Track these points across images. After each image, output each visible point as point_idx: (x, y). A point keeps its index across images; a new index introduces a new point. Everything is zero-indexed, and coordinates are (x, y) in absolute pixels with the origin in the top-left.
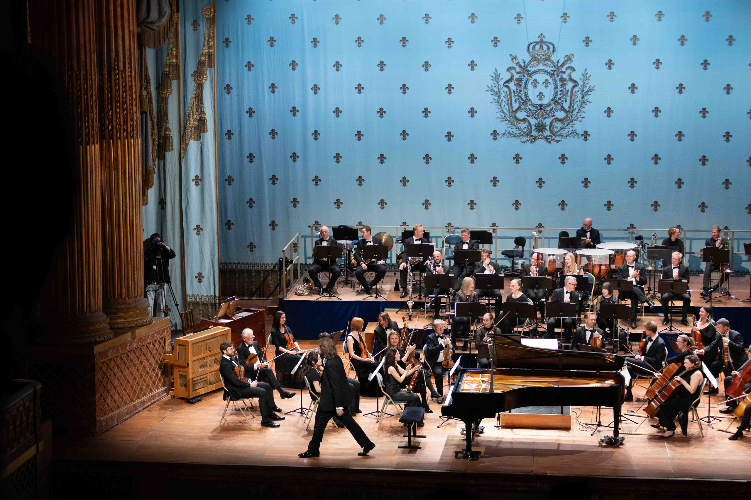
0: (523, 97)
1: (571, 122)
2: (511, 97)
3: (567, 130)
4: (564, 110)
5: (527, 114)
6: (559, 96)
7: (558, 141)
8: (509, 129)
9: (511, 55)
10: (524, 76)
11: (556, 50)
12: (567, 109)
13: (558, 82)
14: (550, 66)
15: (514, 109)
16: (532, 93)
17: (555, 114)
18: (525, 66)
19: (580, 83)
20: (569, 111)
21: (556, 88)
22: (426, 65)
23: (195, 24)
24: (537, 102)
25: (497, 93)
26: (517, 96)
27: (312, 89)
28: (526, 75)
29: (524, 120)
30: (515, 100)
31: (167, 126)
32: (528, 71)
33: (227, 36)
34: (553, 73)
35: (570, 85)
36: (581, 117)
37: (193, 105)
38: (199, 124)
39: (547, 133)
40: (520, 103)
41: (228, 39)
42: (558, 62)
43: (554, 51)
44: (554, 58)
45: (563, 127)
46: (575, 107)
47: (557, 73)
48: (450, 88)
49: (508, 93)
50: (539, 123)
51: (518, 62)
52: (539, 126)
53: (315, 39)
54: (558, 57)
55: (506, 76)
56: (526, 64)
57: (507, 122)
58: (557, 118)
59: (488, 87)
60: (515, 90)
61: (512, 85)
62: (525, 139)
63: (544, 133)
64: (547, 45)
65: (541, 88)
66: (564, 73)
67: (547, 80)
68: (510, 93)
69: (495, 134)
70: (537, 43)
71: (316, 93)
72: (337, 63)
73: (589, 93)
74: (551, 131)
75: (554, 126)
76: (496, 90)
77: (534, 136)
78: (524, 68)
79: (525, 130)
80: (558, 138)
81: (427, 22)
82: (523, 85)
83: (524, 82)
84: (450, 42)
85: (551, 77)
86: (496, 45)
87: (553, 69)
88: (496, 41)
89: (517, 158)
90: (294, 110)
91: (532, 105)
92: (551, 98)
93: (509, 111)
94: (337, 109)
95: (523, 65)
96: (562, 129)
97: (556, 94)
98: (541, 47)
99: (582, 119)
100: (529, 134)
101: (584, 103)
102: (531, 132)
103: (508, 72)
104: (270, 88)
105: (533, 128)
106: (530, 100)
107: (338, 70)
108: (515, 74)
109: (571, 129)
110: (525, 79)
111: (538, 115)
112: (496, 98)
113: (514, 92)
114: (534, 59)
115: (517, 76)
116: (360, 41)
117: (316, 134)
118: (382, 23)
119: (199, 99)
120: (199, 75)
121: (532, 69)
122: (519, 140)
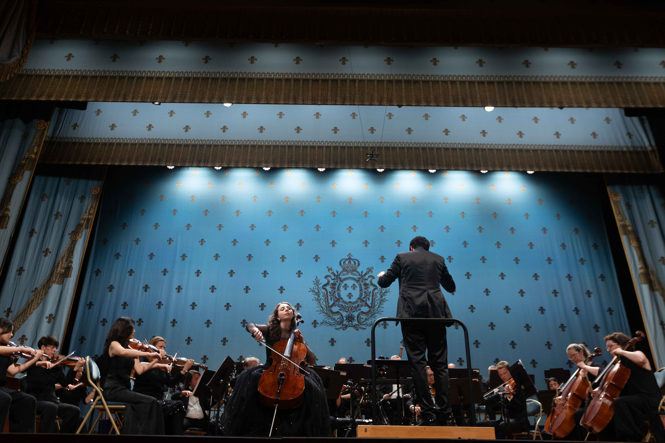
0: (337, 296)
1: (373, 314)
2: (327, 296)
3: (370, 321)
4: (368, 306)
5: (340, 308)
6: (363, 296)
7: (364, 329)
8: (326, 319)
9: (327, 267)
10: (337, 281)
11: (361, 264)
12: (370, 305)
13: (363, 286)
14: (356, 275)
15: (330, 305)
16: (344, 294)
17: (361, 308)
18: (338, 275)
20: (371, 307)
21: (361, 290)
22: (265, 273)
23: (82, 198)
24: (346, 299)
25: (317, 293)
26: (332, 295)
27: (176, 289)
28: (339, 281)
29: (338, 313)
30: (331, 299)
31: (8, 207)
32: (340, 278)
33: (118, 252)
34: (359, 280)
35: (371, 289)
36: (381, 311)
37: (64, 256)
38: (65, 271)
39: (355, 322)
40: (334, 301)
41: (119, 254)
42: (362, 272)
43: (359, 265)
44: (359, 270)
45: (368, 318)
46: (376, 303)
47: (362, 280)
48: (282, 289)
49: (325, 293)
50: (349, 315)
51: (333, 272)
52: (349, 317)
53: (184, 255)
54: (362, 269)
55: (325, 281)
56: (339, 273)
57: (324, 314)
58: (362, 312)
59: (311, 289)
60: (331, 291)
61: (328, 288)
62: (338, 327)
63: (353, 322)
64: (354, 261)
65: (350, 290)
66: (367, 280)
67: (354, 285)
68: (327, 293)
69: (315, 323)
70: (347, 260)
71: (179, 292)
72: (198, 271)
73: (386, 294)
74: (358, 321)
75: (360, 317)
76: (316, 291)
77: (345, 325)
78: (337, 276)
79: (339, 320)
80: (364, 327)
81: (267, 245)
82: (337, 288)
83: (337, 285)
84: (283, 258)
85: (357, 282)
86: (317, 261)
87: (359, 277)
88: (316, 258)
89: (332, 342)
90: (160, 304)
91: (344, 302)
92: (358, 297)
93: (326, 306)
94: (194, 303)
95: (336, 274)
96: (366, 319)
97: (361, 294)
98: (350, 262)
99: (382, 313)
100: (341, 323)
101: (382, 301)
102: (343, 321)
103: (325, 279)
104: (143, 288)
105: (345, 318)
106: (342, 298)
107: (198, 275)
108: (331, 280)
110: (338, 284)
111: (348, 309)
112: (317, 297)
113: (330, 292)
114: (344, 270)
115: (332, 282)
116: (217, 256)
117: (174, 322)
118: (234, 245)
119: (71, 251)
120: (75, 234)
121: (343, 277)
122: (334, 327)
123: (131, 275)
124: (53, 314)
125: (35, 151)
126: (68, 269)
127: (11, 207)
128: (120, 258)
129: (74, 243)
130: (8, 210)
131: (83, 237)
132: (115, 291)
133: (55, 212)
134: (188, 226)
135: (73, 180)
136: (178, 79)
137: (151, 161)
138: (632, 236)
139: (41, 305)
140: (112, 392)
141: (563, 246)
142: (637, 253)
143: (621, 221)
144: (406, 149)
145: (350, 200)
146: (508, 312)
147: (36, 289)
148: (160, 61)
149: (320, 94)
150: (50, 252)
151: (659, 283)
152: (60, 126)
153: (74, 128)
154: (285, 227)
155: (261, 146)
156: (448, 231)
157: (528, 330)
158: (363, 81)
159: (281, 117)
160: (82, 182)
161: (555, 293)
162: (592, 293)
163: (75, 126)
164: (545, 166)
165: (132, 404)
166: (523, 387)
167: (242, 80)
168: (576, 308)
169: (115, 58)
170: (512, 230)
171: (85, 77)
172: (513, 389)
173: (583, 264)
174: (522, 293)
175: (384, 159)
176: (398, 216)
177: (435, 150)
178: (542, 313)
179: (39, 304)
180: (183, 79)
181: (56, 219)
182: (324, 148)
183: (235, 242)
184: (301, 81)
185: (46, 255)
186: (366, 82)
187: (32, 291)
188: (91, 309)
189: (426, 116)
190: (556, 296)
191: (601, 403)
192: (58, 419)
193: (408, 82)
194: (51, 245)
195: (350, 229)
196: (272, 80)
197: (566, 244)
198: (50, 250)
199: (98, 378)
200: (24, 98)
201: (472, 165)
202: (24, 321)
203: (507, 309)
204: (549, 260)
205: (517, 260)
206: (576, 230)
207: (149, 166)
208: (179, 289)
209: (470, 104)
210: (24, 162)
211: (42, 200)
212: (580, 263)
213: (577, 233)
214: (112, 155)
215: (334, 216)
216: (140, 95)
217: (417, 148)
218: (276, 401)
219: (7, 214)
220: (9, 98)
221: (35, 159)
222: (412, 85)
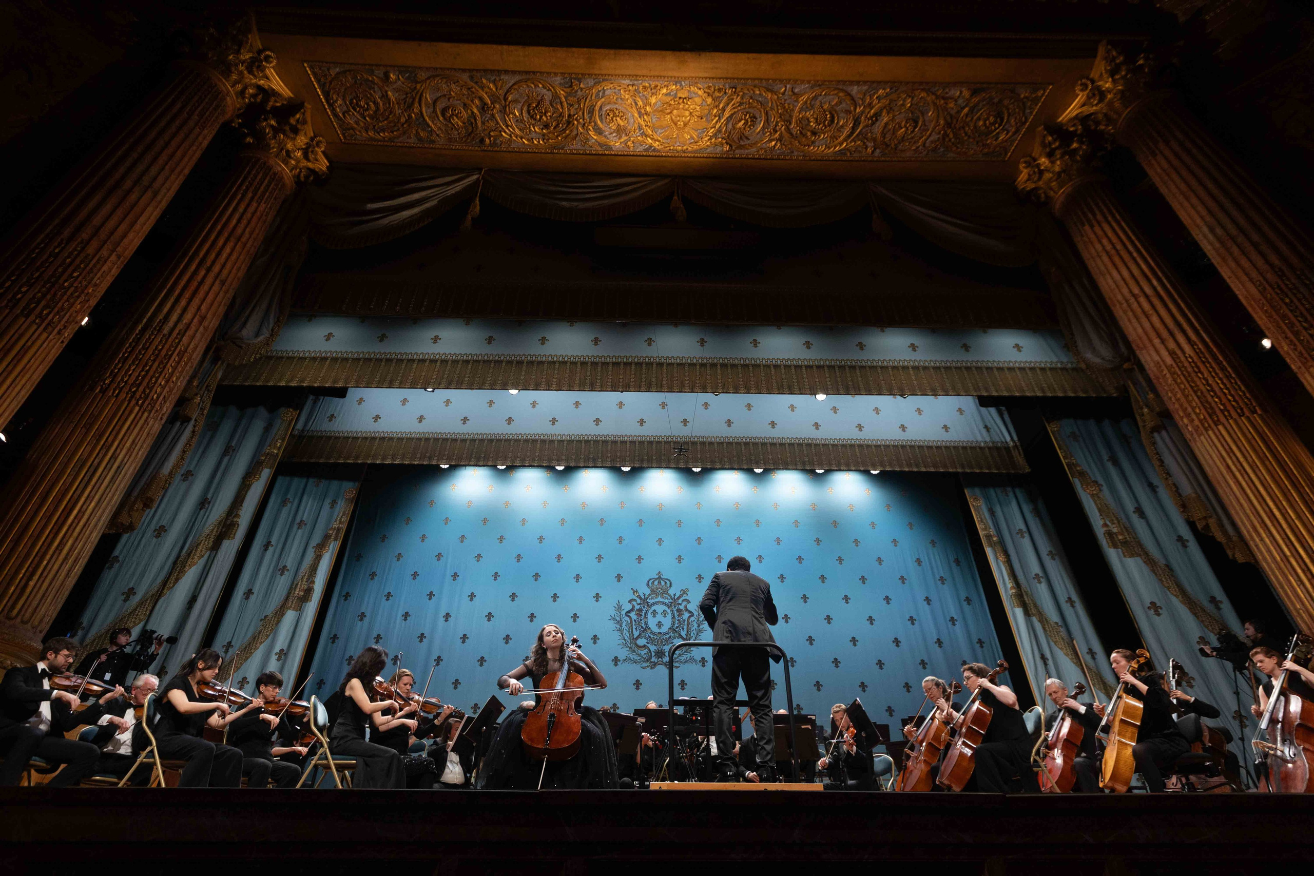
0: (643, 625)
2: (632, 626)
3: (685, 657)
4: (682, 637)
5: (647, 641)
6: (676, 625)
7: (677, 667)
8: (630, 655)
9: (632, 589)
10: (644, 607)
11: (673, 585)
12: (685, 637)
13: (675, 612)
14: (667, 599)
15: (635, 637)
16: (652, 622)
17: (673, 641)
18: (645, 598)
19: (696, 613)
20: (686, 639)
21: (673, 617)
22: (555, 597)
23: (334, 503)
24: (655, 629)
25: (619, 622)
26: (638, 624)
27: (444, 617)
28: (646, 607)
29: (644, 646)
30: (636, 629)
31: (238, 513)
32: (648, 602)
33: (374, 570)
34: (671, 605)
35: (686, 616)
37: (305, 576)
38: (305, 594)
39: (666, 659)
40: (640, 631)
41: (375, 572)
42: (675, 595)
43: (671, 586)
44: (671, 592)
46: (692, 635)
47: (674, 605)
48: (575, 617)
49: (629, 622)
50: (658, 650)
51: (639, 595)
52: (658, 653)
53: (455, 574)
54: (674, 591)
56: (646, 596)
57: (628, 649)
59: (611, 616)
60: (636, 619)
61: (633, 615)
62: (645, 665)
63: (663, 659)
64: (664, 581)
65: (659, 617)
66: (681, 604)
67: (665, 611)
68: (631, 622)
69: (616, 660)
70: (656, 579)
71: (446, 620)
72: (472, 594)
76: (618, 619)
77: (654, 662)
78: (644, 600)
79: (645, 656)
80: (677, 664)
81: (559, 561)
82: (643, 615)
83: (644, 612)
85: (668, 608)
86: (619, 581)
87: (671, 601)
88: (619, 577)
89: (638, 684)
91: (652, 633)
92: (670, 626)
93: (630, 639)
94: (465, 635)
95: (643, 597)
96: (680, 655)
97: (674, 623)
98: (659, 582)
100: (649, 660)
101: (700, 631)
102: (650, 658)
103: (629, 604)
104: (403, 616)
105: (653, 654)
106: (649, 628)
107: (471, 600)
108: (636, 605)
109: (689, 655)
110: (645, 610)
111: (658, 642)
112: (618, 626)
113: (635, 621)
114: (653, 592)
115: (637, 607)
116: (496, 575)
117: (439, 660)
118: (518, 561)
119: (314, 569)
120: (321, 546)
121: (651, 601)
122: (639, 666)
123: (387, 600)
124: (285, 649)
125: (279, 444)
126: (309, 591)
127: (241, 513)
128: (376, 578)
129: (318, 558)
130: (238, 516)
131: (330, 551)
132: (366, 620)
133: (298, 520)
134: (463, 538)
135: (323, 481)
136: (455, 362)
137: (420, 459)
138: (998, 548)
139: (270, 638)
140: (341, 742)
141: (919, 561)
142: (1006, 569)
143: (985, 529)
144: (725, 445)
145: (661, 506)
146: (855, 645)
147: (266, 617)
148: (435, 342)
149: (621, 380)
150: (288, 570)
151: (1036, 606)
152: (313, 418)
153: (330, 420)
154: (581, 539)
155: (552, 441)
156: (779, 544)
157: (881, 668)
158: (672, 364)
159: (577, 407)
160: (335, 484)
161: (912, 620)
162: (956, 620)
163: (332, 417)
164: (890, 465)
165: (366, 759)
166: (863, 734)
167: (531, 363)
168: (938, 640)
169: (382, 338)
170: (856, 542)
171: (346, 359)
172: (853, 739)
173: (943, 583)
174: (871, 620)
175: (699, 456)
176: (718, 525)
177: (760, 445)
178: (898, 646)
179: (268, 636)
180: (461, 362)
181: (299, 528)
182: (628, 444)
183: (519, 557)
184: (600, 365)
185: (281, 575)
186: (675, 366)
187: (261, 620)
188: (335, 645)
189: (749, 406)
190: (913, 624)
191: (959, 751)
192: (270, 783)
193: (724, 366)
194: (290, 561)
195: (660, 541)
196: (566, 363)
197: (922, 559)
198: (288, 568)
199: (325, 725)
200: (271, 384)
201: (804, 463)
202: (247, 658)
203: (854, 641)
204: (902, 579)
205: (863, 579)
206: (933, 543)
207: (418, 465)
208: (447, 617)
209: (797, 391)
210: (263, 458)
211: (283, 506)
212: (939, 583)
213: (934, 546)
214: (373, 452)
215: (641, 525)
216: (410, 380)
217: (738, 444)
218: (545, 751)
219: (237, 521)
220: (253, 383)
221: (277, 454)
222: (729, 369)
